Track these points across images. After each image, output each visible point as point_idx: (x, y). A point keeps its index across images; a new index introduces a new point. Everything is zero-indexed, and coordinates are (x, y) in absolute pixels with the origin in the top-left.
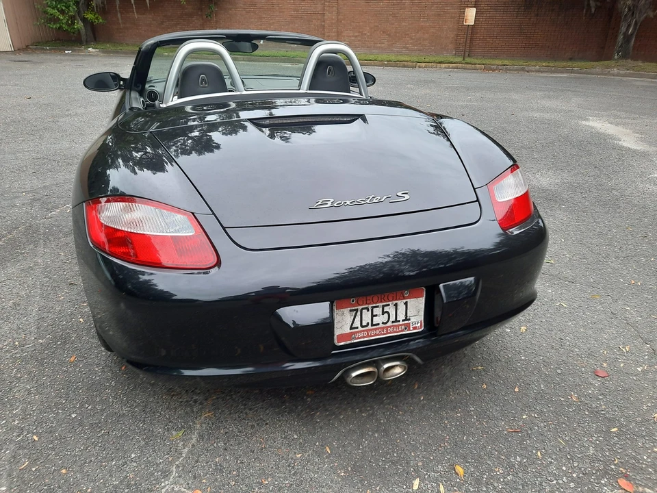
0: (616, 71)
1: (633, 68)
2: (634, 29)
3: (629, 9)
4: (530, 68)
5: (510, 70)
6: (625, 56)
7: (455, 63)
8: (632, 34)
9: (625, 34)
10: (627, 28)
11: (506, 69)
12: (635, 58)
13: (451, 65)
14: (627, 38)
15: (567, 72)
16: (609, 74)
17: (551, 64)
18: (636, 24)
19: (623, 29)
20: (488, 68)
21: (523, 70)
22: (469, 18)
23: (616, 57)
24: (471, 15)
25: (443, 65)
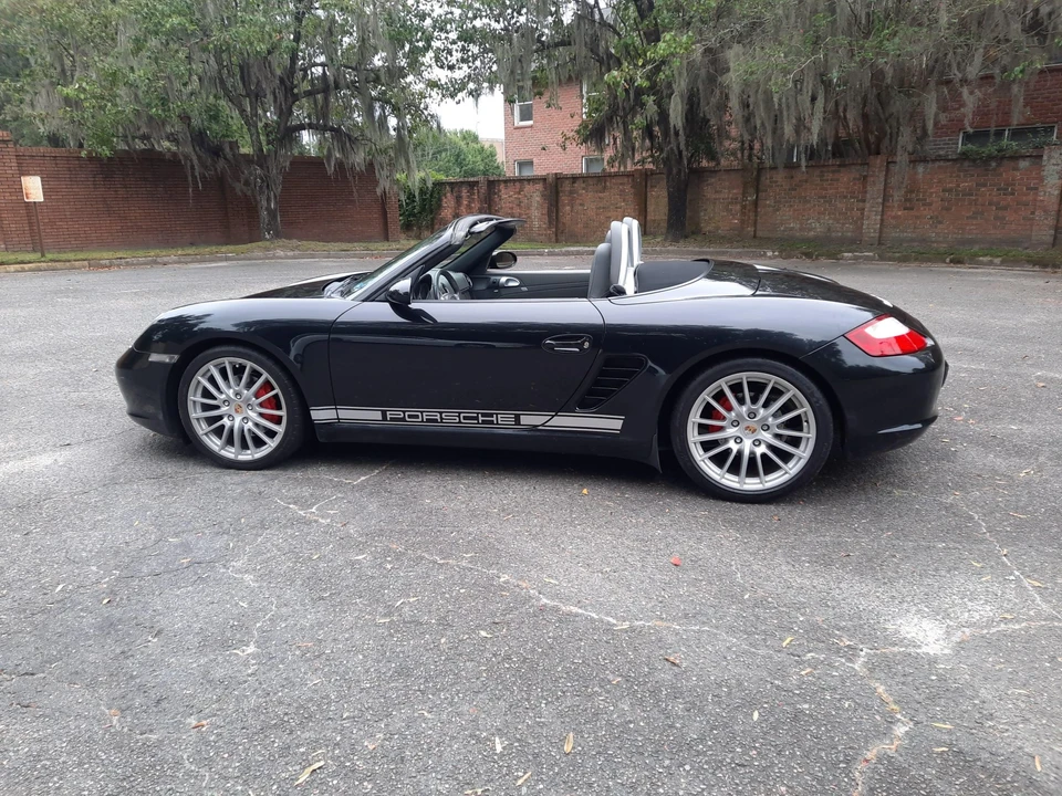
0: (280, 253)
1: (297, 248)
2: (276, 203)
3: (263, 181)
4: (165, 259)
5: (133, 264)
6: (278, 235)
7: (30, 262)
8: (276, 209)
9: (268, 209)
10: (267, 204)
11: (127, 264)
12: (289, 237)
13: (26, 266)
14: (272, 214)
15: (221, 260)
16: (274, 257)
17: (190, 251)
18: (275, 197)
19: (264, 203)
20: (95, 265)
21: (155, 262)
22: (32, 191)
23: (267, 236)
24: (33, 187)
25: (12, 268)
